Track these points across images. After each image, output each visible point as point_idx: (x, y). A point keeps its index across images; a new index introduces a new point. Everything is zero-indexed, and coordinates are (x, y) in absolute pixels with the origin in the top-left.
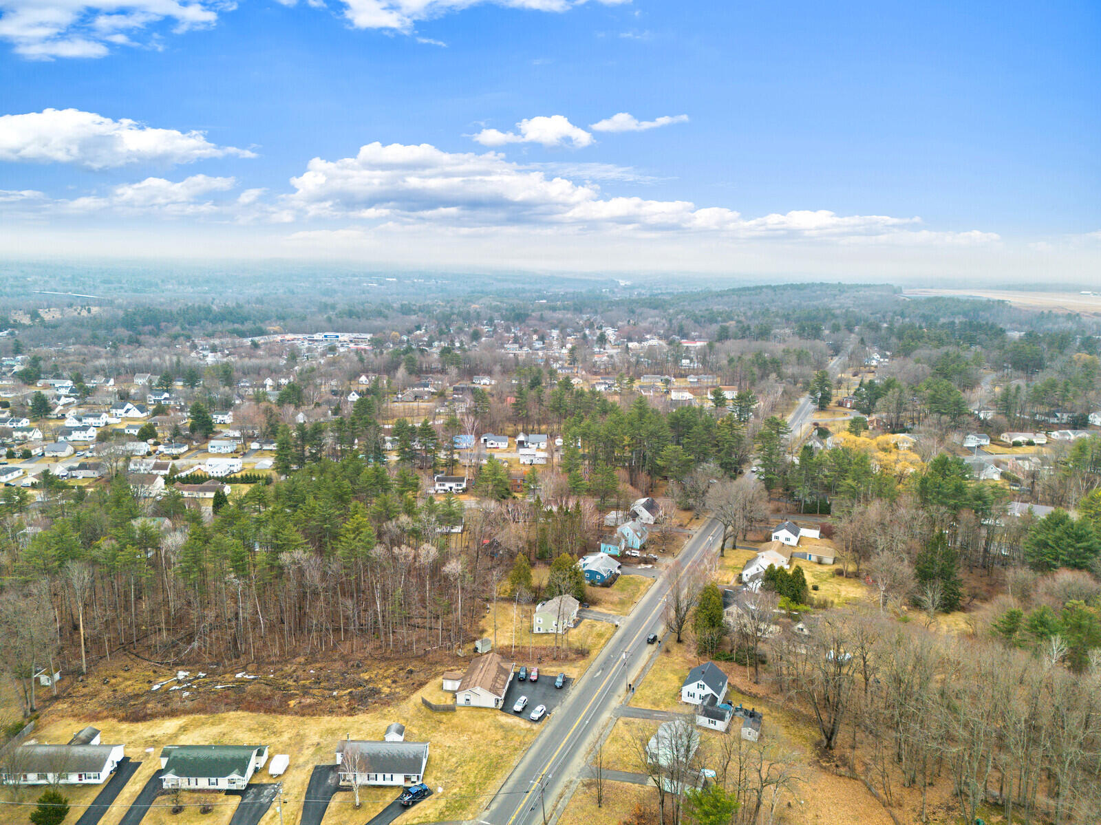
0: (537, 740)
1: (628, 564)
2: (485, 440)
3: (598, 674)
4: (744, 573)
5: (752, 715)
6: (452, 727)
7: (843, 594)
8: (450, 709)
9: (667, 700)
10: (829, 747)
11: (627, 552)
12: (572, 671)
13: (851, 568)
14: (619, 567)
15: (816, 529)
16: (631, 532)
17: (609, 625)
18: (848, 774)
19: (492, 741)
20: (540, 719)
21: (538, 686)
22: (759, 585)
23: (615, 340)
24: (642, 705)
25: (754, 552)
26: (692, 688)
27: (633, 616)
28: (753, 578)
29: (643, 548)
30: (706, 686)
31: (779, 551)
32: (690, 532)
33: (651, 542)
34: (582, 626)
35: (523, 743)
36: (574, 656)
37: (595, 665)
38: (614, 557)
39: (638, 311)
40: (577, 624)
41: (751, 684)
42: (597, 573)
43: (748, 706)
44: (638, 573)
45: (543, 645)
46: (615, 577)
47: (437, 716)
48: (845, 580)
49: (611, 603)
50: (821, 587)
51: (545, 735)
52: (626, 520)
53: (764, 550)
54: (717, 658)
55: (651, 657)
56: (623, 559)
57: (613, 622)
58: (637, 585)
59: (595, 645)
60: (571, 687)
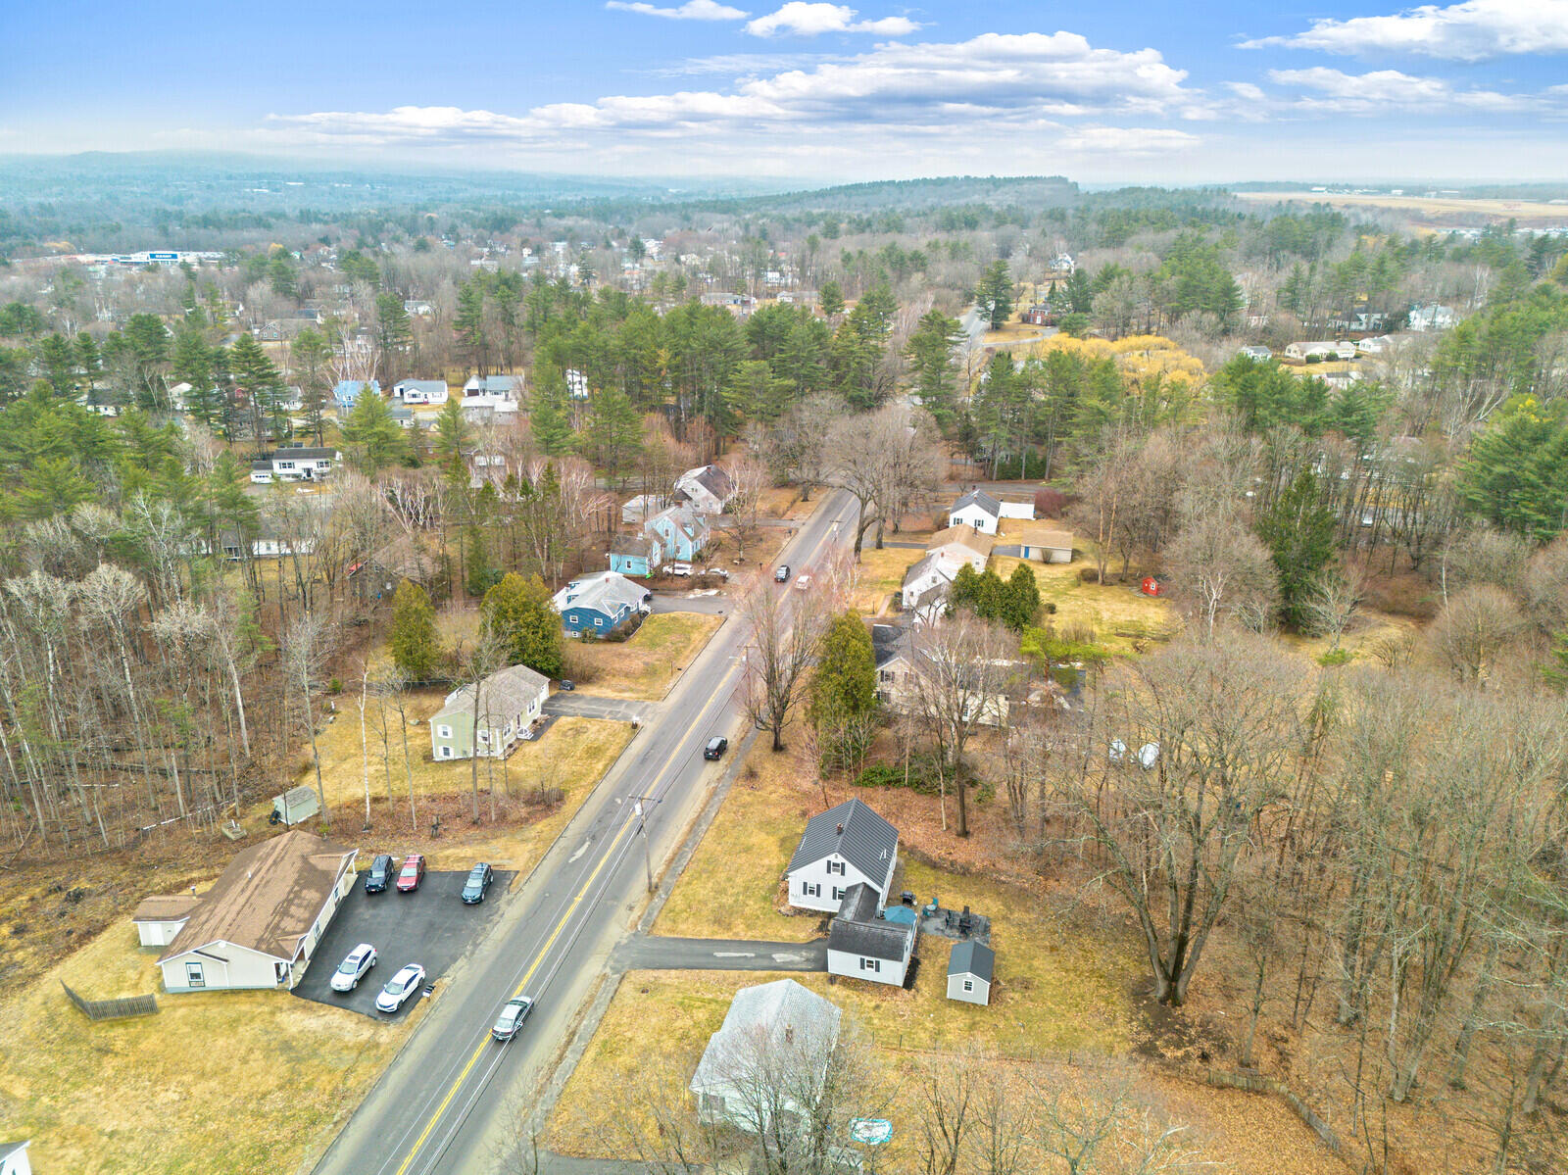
0: (382, 1080)
1: (667, 592)
2: (402, 391)
3: (580, 853)
4: (906, 590)
5: (965, 925)
6: (138, 1063)
7: (1106, 616)
8: (143, 1009)
9: (753, 906)
10: (1173, 997)
11: (666, 569)
12: (509, 852)
13: (1112, 567)
14: (647, 599)
15: (1027, 501)
16: (672, 527)
17: (617, 725)
18: (1242, 1081)
19: (248, 1099)
20: (404, 1007)
21: (418, 901)
22: (942, 610)
23: (659, 253)
24: (688, 929)
25: (918, 551)
26: (814, 872)
27: (674, 698)
28: (926, 599)
29: (699, 559)
30: (849, 866)
31: (969, 543)
32: (792, 525)
33: (716, 546)
34: (551, 736)
35: (339, 1096)
36: (523, 811)
37: (575, 828)
38: (639, 580)
39: (696, 217)
40: (539, 729)
41: (951, 839)
42: (595, 613)
43: (954, 901)
44: (688, 607)
45: (451, 789)
46: (636, 621)
47: (99, 1033)
48: (1102, 589)
49: (627, 675)
50: (1059, 606)
51: (410, 1059)
52: (664, 506)
53: (942, 543)
54: (868, 782)
55: (714, 793)
56: (658, 583)
57: (626, 717)
58: (685, 631)
59: (581, 776)
60: (505, 897)
